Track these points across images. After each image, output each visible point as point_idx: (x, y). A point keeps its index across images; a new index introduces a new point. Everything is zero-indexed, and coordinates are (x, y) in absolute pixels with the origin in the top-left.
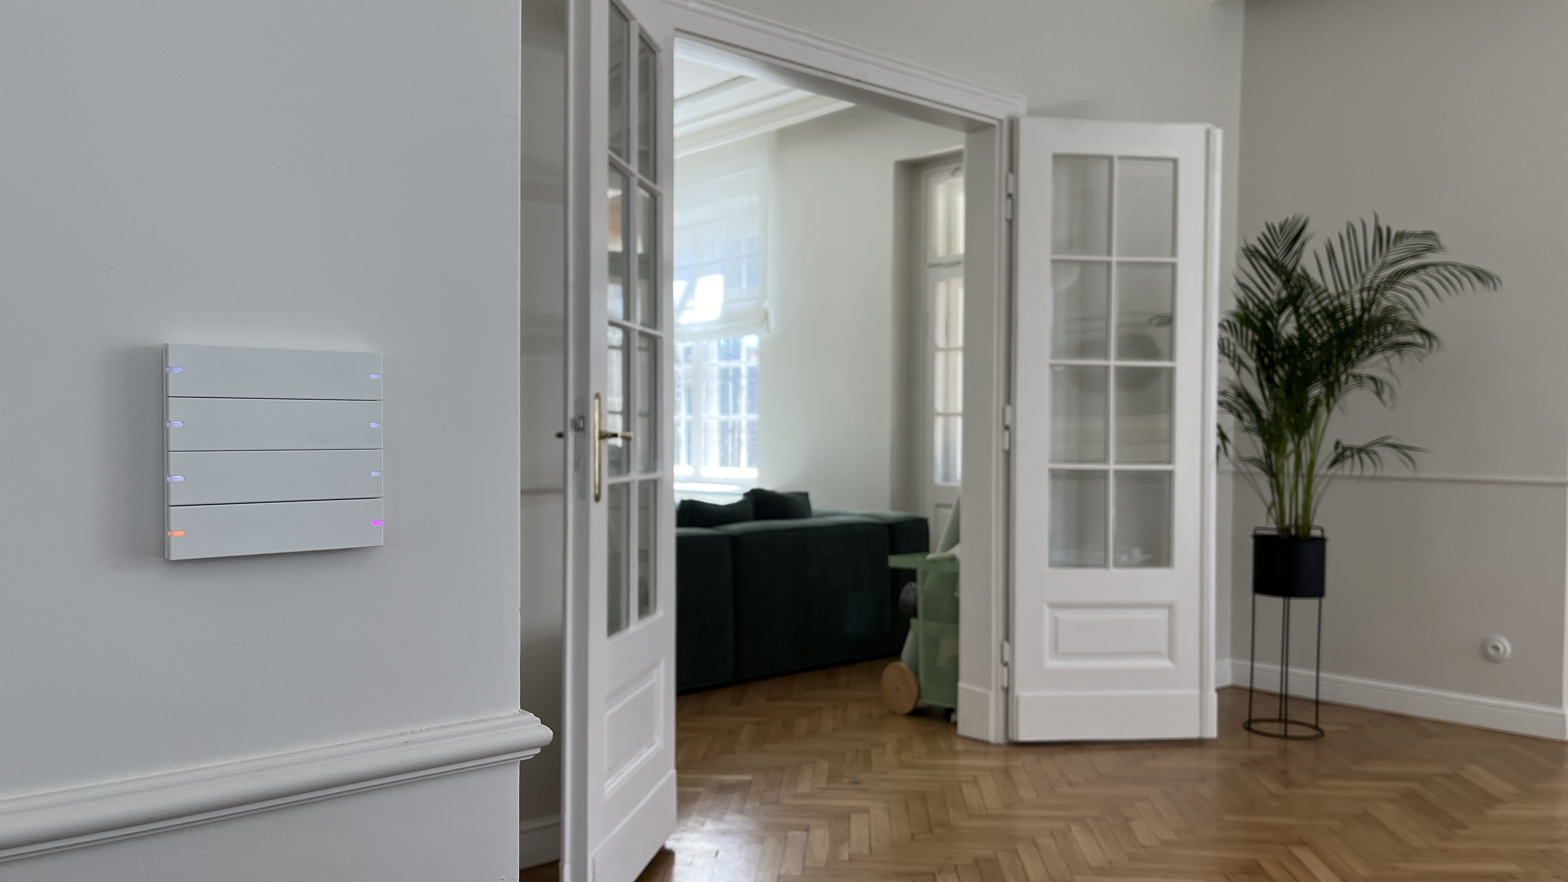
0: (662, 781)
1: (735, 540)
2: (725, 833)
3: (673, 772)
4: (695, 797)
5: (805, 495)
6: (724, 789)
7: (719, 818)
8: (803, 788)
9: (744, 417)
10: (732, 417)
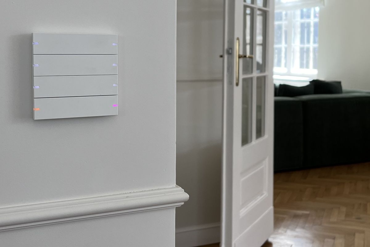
0: (267, 212)
1: (304, 103)
2: (296, 237)
3: (271, 208)
4: (283, 220)
5: (339, 83)
6: (296, 216)
7: (293, 230)
8: (334, 219)
9: (312, 46)
10: (306, 46)
